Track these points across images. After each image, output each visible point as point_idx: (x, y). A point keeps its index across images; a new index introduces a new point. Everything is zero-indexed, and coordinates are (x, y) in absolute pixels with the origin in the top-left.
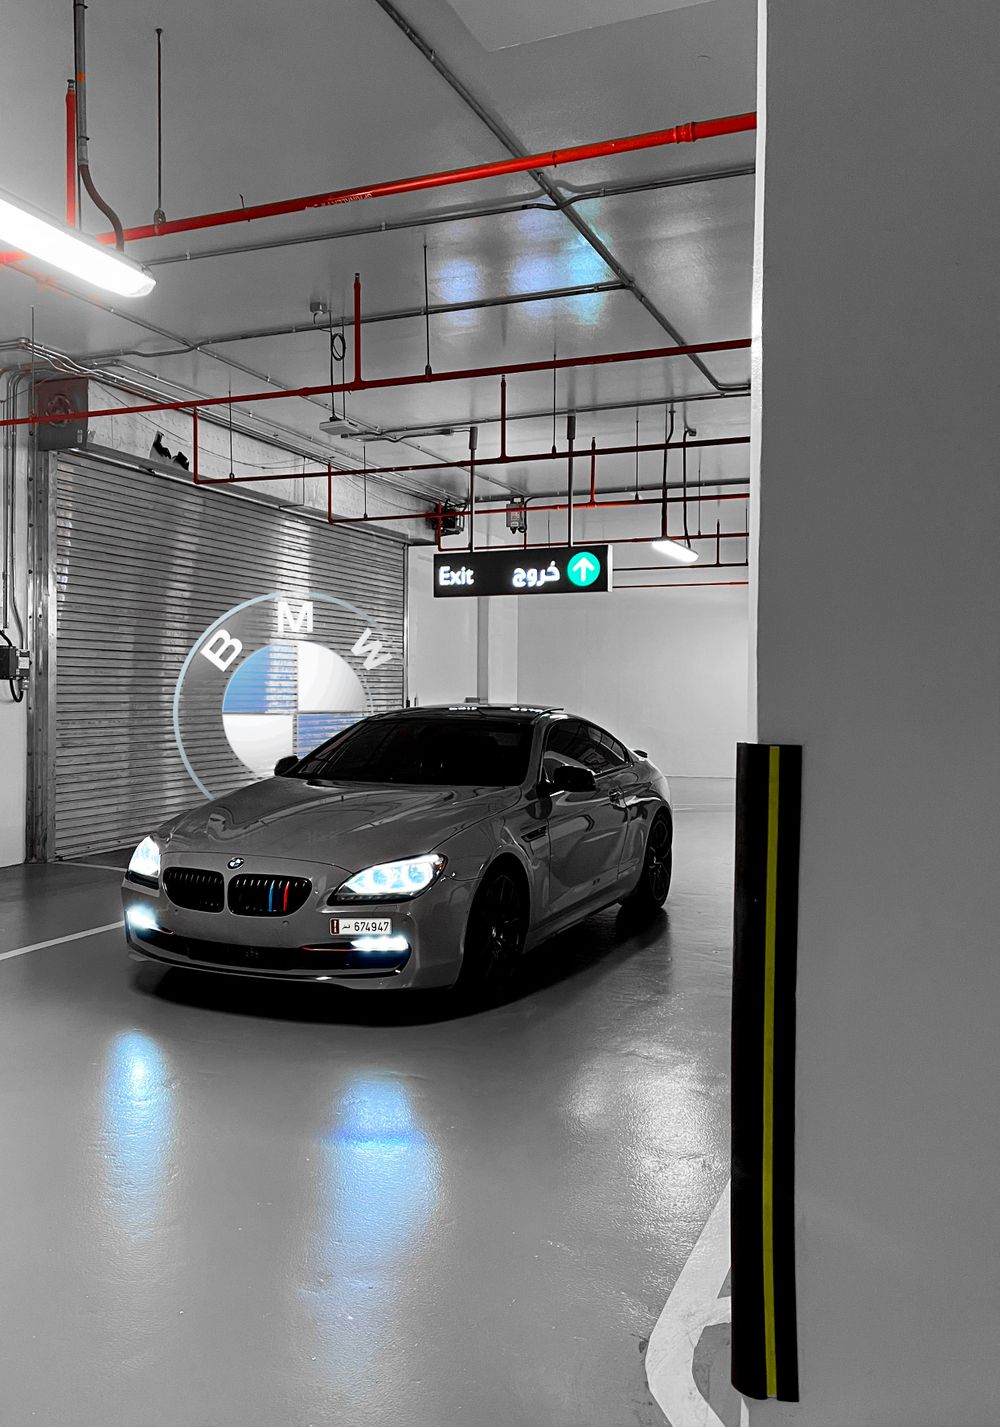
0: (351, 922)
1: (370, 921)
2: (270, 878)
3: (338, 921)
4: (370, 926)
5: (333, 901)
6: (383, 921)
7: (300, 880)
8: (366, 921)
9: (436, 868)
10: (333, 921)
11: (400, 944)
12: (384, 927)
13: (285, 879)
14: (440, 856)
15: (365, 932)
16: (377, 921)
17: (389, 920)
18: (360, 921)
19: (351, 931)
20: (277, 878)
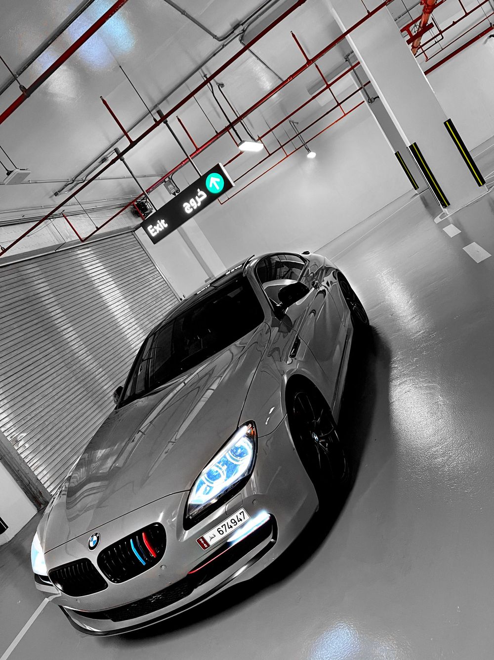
0: (214, 531)
1: (228, 520)
2: (127, 539)
3: (203, 538)
4: (230, 524)
5: (188, 524)
6: (238, 513)
7: (152, 526)
8: (225, 523)
9: (249, 436)
10: (198, 541)
11: (263, 517)
12: (241, 517)
13: (139, 533)
14: (247, 424)
15: (229, 531)
16: (234, 517)
17: (242, 510)
18: (220, 526)
19: (219, 537)
20: (132, 536)
